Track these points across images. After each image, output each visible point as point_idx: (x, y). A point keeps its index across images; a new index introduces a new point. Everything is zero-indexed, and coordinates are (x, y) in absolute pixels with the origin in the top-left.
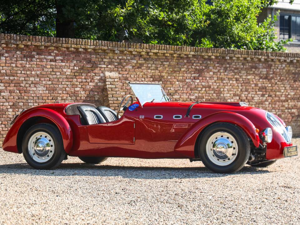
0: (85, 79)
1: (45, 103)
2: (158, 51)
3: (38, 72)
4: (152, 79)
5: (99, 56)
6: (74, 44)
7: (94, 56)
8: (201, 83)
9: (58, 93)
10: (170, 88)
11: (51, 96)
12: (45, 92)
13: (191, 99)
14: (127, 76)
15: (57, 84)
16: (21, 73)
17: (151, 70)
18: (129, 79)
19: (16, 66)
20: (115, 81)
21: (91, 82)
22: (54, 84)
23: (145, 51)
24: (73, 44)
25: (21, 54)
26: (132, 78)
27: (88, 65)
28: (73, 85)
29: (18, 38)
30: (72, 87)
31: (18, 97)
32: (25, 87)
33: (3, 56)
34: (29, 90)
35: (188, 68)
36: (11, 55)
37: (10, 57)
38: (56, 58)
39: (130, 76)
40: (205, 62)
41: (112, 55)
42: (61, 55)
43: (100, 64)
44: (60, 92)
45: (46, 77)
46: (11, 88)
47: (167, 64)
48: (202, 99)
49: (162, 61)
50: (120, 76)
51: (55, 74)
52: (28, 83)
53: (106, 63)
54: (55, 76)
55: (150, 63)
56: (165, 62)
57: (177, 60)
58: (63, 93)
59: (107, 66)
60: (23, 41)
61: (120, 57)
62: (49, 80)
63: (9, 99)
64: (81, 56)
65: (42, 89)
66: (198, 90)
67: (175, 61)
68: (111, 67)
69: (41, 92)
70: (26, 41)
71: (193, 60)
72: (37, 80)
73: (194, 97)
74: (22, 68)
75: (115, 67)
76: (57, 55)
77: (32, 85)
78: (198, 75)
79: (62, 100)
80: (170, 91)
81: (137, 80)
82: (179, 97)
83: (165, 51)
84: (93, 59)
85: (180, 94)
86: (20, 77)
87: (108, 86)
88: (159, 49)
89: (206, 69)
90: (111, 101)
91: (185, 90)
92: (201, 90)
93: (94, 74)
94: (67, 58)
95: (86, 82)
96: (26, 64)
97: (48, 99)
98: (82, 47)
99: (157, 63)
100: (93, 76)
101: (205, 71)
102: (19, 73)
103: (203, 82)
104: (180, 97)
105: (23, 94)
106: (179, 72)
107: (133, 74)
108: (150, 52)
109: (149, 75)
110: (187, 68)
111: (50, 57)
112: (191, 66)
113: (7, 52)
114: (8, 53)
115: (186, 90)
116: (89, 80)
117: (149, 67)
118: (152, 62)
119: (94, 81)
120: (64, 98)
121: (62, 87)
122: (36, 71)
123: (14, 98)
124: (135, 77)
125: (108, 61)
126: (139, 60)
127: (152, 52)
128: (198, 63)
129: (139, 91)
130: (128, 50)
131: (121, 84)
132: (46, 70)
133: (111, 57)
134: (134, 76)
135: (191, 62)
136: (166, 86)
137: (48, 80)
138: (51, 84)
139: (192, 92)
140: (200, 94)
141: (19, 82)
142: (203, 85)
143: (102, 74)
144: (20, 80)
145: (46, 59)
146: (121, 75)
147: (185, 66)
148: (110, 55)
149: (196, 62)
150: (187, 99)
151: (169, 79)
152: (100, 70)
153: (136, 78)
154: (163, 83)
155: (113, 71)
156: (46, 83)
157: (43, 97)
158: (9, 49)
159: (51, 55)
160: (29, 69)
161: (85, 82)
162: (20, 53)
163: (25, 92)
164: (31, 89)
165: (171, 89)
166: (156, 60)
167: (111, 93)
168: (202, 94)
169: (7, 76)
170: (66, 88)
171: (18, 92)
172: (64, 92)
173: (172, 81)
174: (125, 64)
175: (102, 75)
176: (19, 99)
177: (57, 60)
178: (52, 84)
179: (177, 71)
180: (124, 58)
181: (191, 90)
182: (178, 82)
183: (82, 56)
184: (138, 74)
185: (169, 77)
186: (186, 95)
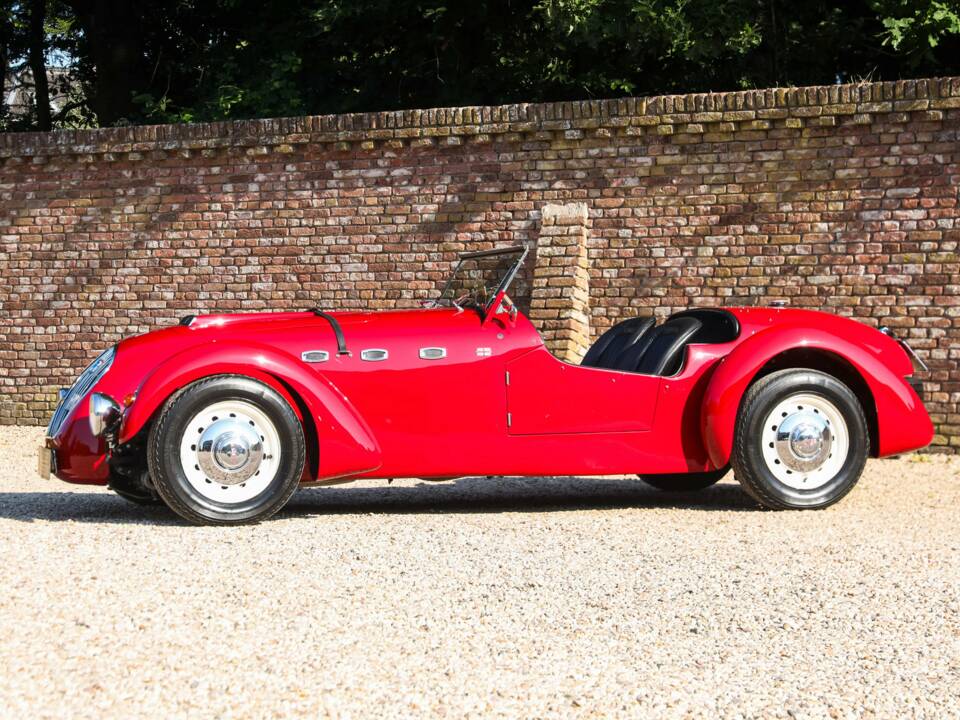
0: (482, 230)
1: (367, 308)
2: (719, 114)
3: (345, 220)
4: (715, 218)
5: (523, 153)
6: (429, 125)
7: (507, 155)
8: (935, 220)
9: (403, 279)
10: (791, 247)
11: (382, 287)
12: (364, 276)
13: (890, 289)
14: (622, 214)
15: (398, 253)
16: (301, 226)
17: (712, 185)
18: (630, 222)
19: (287, 207)
20: (568, 235)
21: (500, 240)
22: (389, 252)
23: (672, 121)
24: (427, 126)
25: (298, 170)
26: (639, 218)
27: (489, 187)
28: (445, 251)
29: (276, 127)
30: (443, 260)
31: (296, 292)
32: (311, 264)
33: (253, 181)
34: (324, 273)
35: (867, 165)
36: (272, 176)
37: (271, 181)
38: (392, 174)
39: (633, 213)
40: (944, 137)
41: (565, 147)
42: (406, 163)
43: (527, 181)
44: (407, 275)
45: (366, 233)
46: (277, 270)
47: (773, 158)
48: (943, 285)
49: (750, 149)
50: (596, 215)
51: (393, 223)
52: (319, 252)
53: (548, 173)
54: (389, 228)
55: (704, 160)
56: (764, 150)
57: (813, 141)
58: (416, 279)
59: (551, 183)
60: (290, 133)
61: (594, 152)
62: (376, 242)
63: (272, 299)
64: (465, 160)
65: (356, 267)
66: (919, 251)
67: (804, 144)
68: (564, 186)
69: (353, 277)
70: (297, 132)
71: (886, 132)
72: (341, 242)
73: (904, 277)
74: (302, 212)
75: (579, 187)
76: (394, 164)
77: (328, 259)
78: (917, 190)
79: (415, 298)
80: (792, 257)
81: (659, 224)
82: (834, 279)
83: (752, 114)
84: (506, 167)
85: (837, 270)
86: (298, 237)
87: (539, 251)
88: (725, 109)
89: (955, 166)
90: (539, 298)
91: (862, 250)
92: (940, 249)
93: (510, 215)
94: (423, 171)
95: (486, 240)
96: (312, 198)
97: (375, 298)
98: (456, 133)
99: (732, 157)
100: (507, 220)
101: (949, 171)
102: (295, 225)
103: (942, 216)
104: (841, 281)
105: (307, 285)
106: (829, 185)
107: (643, 204)
108: (692, 122)
109: (706, 205)
110: (864, 167)
111: (374, 173)
112: (878, 159)
113: (262, 169)
114: (265, 173)
115: (865, 252)
116: (495, 235)
117: (703, 175)
118: (712, 158)
119: (509, 235)
120: (421, 291)
121: (412, 260)
122: (339, 216)
123: (285, 297)
124: (649, 216)
125: (553, 168)
126: (663, 154)
127: (699, 120)
128: (912, 143)
129: (666, 264)
130: (608, 125)
131: (600, 241)
132: (364, 210)
133: (562, 152)
134: (648, 213)
135: (879, 143)
136: (773, 242)
137: (373, 241)
138: (380, 253)
139: (894, 260)
140: (929, 266)
141: (294, 249)
142: (943, 229)
143: (535, 212)
144: (299, 243)
145: (365, 179)
146: (600, 211)
147: (853, 161)
148: (559, 147)
149: (900, 142)
150: (871, 285)
151: (787, 213)
152: (529, 199)
153: (655, 217)
154: (760, 229)
155: (573, 199)
156: (368, 248)
157: (360, 291)
158: (266, 161)
159: (375, 166)
160: (319, 212)
161: (482, 241)
162: (294, 169)
163: (313, 280)
164: (327, 270)
165: (798, 251)
166: (728, 149)
167: (543, 274)
168: (943, 263)
169: (266, 235)
170: (425, 264)
171: (294, 278)
172: (419, 275)
173: (799, 219)
174: (611, 171)
175: (533, 213)
176: (297, 298)
177: (396, 180)
178: (383, 252)
179: (818, 182)
180: (608, 153)
181: (888, 248)
182: (828, 221)
183: (468, 159)
184: (659, 203)
185: (788, 207)
186: (867, 273)
